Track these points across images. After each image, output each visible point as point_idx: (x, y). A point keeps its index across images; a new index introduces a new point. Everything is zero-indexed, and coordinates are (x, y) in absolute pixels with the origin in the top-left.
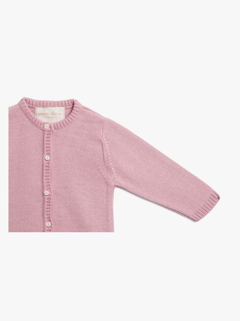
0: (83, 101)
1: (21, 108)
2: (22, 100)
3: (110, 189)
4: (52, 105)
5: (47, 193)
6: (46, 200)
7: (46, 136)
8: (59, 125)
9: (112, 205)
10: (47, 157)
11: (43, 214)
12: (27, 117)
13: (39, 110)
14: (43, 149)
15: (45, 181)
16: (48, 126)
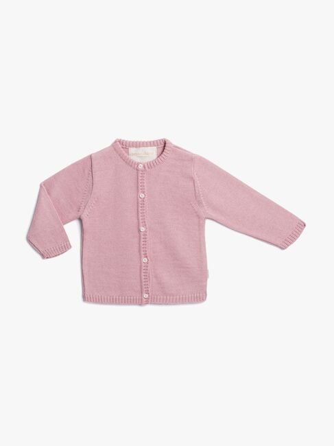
0: (175, 140)
1: (115, 150)
2: (116, 142)
3: (201, 222)
4: (145, 144)
5: (143, 229)
6: (142, 237)
7: (140, 175)
8: (152, 165)
9: (204, 237)
10: (142, 196)
11: (140, 251)
12: (122, 158)
13: (132, 150)
14: (138, 187)
15: (141, 218)
16: (142, 166)
